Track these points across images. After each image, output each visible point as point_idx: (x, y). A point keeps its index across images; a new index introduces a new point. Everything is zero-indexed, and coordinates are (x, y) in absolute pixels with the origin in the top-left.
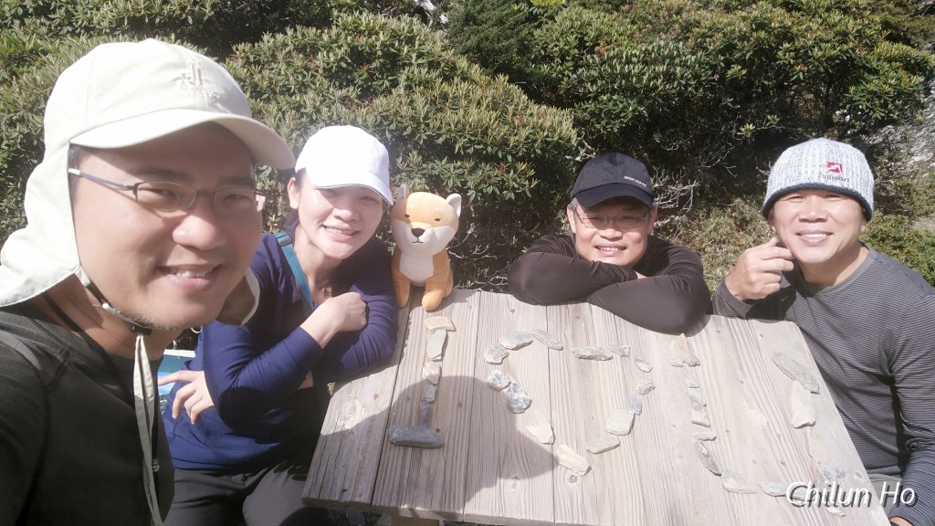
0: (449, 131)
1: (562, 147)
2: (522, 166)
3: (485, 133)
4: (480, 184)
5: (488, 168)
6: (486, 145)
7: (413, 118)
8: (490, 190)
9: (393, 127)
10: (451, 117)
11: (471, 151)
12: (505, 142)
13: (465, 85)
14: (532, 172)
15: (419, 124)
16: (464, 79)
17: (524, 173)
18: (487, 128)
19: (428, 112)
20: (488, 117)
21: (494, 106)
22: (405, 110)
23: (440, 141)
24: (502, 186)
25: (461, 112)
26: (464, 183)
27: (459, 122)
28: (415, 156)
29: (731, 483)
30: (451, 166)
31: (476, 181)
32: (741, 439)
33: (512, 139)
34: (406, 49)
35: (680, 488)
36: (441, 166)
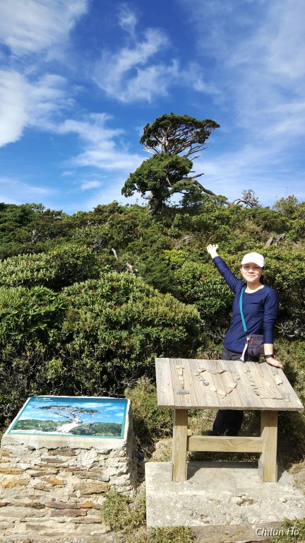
0: (152, 316)
1: (195, 320)
2: (181, 328)
3: (166, 316)
4: (165, 336)
5: (168, 329)
6: (166, 320)
7: (137, 312)
8: (169, 338)
9: (130, 315)
10: (152, 310)
11: (161, 323)
12: (173, 319)
13: (155, 298)
14: (185, 330)
15: (140, 314)
16: (154, 296)
17: (182, 330)
18: (166, 314)
19: (143, 309)
21: (167, 305)
22: (134, 309)
23: (149, 319)
24: (174, 336)
25: (156, 308)
26: (159, 336)
27: (155, 312)
28: (138, 326)
29: (262, 396)
30: (154, 329)
31: (164, 334)
32: (264, 388)
33: (176, 318)
34: (131, 286)
35: (250, 399)
36: (149, 329)
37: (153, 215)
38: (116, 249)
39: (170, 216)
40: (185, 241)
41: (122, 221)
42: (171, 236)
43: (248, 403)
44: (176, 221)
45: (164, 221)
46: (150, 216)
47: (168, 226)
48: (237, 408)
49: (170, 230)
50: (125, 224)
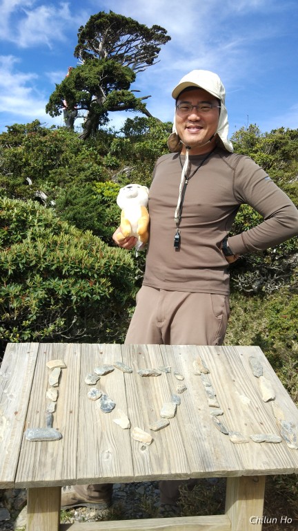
0: (59, 262)
1: (125, 269)
2: (103, 280)
3: (80, 262)
4: (79, 292)
5: (83, 282)
6: (81, 269)
7: (36, 256)
8: (85, 295)
9: (24, 261)
10: (59, 254)
11: (72, 273)
12: (92, 267)
13: (67, 237)
14: (109, 284)
15: (40, 259)
16: (66, 233)
17: (104, 284)
18: (81, 260)
19: (45, 252)
20: (82, 253)
21: (85, 247)
22: (31, 251)
23: (54, 268)
24: (92, 292)
25: (66, 251)
26: (69, 292)
27: (64, 257)
28: (38, 278)
29: (234, 438)
30: (61, 282)
31: (77, 290)
32: (237, 412)
33: (97, 265)
34: (31, 218)
35: (206, 445)
36: (54, 283)
37: (85, 139)
38: (33, 178)
39: (106, 141)
40: (124, 172)
41: (41, 142)
42: (107, 167)
43: (204, 461)
44: (113, 148)
45: (99, 147)
46: (81, 140)
47: (103, 153)
48: (177, 475)
49: (105, 158)
50: (46, 146)
